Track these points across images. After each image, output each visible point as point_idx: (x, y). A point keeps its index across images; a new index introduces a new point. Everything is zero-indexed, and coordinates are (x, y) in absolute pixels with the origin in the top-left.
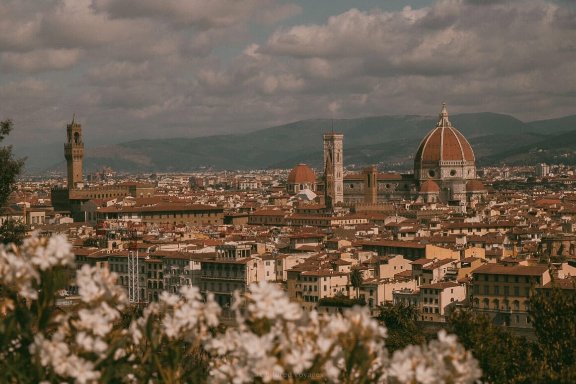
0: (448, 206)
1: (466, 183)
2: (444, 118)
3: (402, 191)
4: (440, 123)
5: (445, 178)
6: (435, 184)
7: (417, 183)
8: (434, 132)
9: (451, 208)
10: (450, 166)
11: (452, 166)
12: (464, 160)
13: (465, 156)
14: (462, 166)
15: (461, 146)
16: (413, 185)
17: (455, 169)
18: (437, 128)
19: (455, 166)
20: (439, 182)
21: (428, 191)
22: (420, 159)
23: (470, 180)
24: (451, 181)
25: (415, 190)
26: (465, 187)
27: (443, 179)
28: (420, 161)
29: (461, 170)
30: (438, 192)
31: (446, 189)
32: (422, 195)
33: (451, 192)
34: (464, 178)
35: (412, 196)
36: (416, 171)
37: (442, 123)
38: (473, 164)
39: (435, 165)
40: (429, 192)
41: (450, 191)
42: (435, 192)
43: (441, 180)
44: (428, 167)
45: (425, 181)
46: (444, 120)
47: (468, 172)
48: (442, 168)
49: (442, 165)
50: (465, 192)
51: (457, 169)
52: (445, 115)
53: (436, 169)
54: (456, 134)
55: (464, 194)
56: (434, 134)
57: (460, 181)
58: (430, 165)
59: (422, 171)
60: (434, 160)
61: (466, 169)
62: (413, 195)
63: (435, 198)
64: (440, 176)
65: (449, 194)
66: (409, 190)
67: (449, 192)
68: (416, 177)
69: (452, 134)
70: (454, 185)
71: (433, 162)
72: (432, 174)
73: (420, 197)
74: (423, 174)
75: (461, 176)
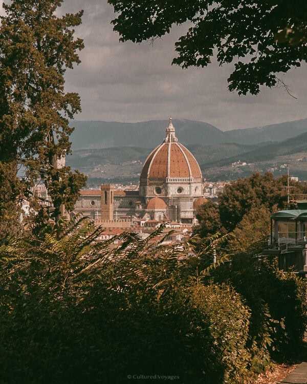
0: (181, 224)
1: (194, 200)
2: (171, 133)
3: (126, 208)
4: (167, 139)
5: (172, 195)
6: (162, 202)
7: (143, 200)
8: (161, 147)
9: (184, 226)
10: (177, 183)
11: (179, 183)
12: (191, 177)
13: (192, 172)
14: (190, 184)
15: (188, 162)
16: (138, 202)
17: (182, 186)
18: (164, 144)
19: (182, 183)
20: (166, 200)
21: (155, 208)
22: (147, 175)
23: (197, 197)
24: (178, 199)
25: (141, 207)
26: (192, 205)
27: (170, 196)
28: (146, 178)
29: (189, 188)
30: (165, 210)
31: (173, 207)
32: (148, 212)
33: (179, 211)
34: (191, 196)
35: (138, 214)
36: (142, 187)
37: (169, 139)
38: (200, 181)
39: (162, 182)
40: (156, 210)
41: (178, 208)
42: (162, 210)
43: (168, 198)
44: (155, 184)
45: (152, 198)
46: (171, 136)
47: (196, 190)
48: (169, 185)
49: (169, 181)
50: (192, 210)
51: (184, 186)
52: (171, 130)
53: (162, 186)
54: (183, 150)
55: (191, 211)
56: (161, 150)
57: (187, 198)
58: (156, 182)
59: (148, 188)
60: (161, 176)
61: (194, 186)
62: (138, 212)
63: (162, 215)
64: (167, 193)
65: (176, 212)
66: (135, 208)
67: (176, 210)
68: (141, 193)
69: (179, 150)
70: (181, 203)
71: (159, 179)
72: (159, 191)
73: (147, 214)
74: (149, 191)
75: (189, 194)
